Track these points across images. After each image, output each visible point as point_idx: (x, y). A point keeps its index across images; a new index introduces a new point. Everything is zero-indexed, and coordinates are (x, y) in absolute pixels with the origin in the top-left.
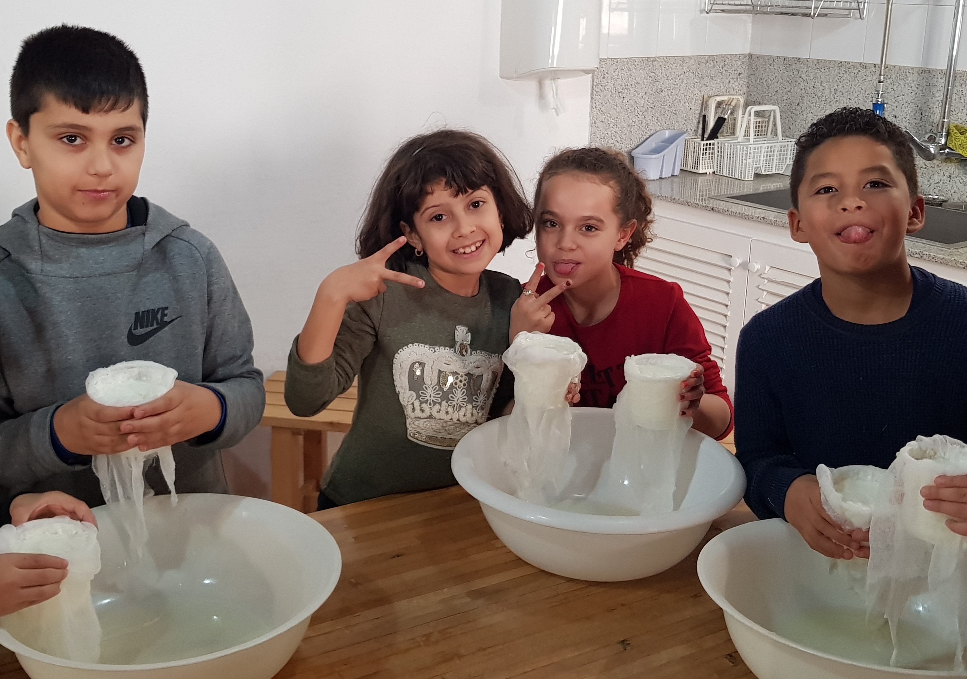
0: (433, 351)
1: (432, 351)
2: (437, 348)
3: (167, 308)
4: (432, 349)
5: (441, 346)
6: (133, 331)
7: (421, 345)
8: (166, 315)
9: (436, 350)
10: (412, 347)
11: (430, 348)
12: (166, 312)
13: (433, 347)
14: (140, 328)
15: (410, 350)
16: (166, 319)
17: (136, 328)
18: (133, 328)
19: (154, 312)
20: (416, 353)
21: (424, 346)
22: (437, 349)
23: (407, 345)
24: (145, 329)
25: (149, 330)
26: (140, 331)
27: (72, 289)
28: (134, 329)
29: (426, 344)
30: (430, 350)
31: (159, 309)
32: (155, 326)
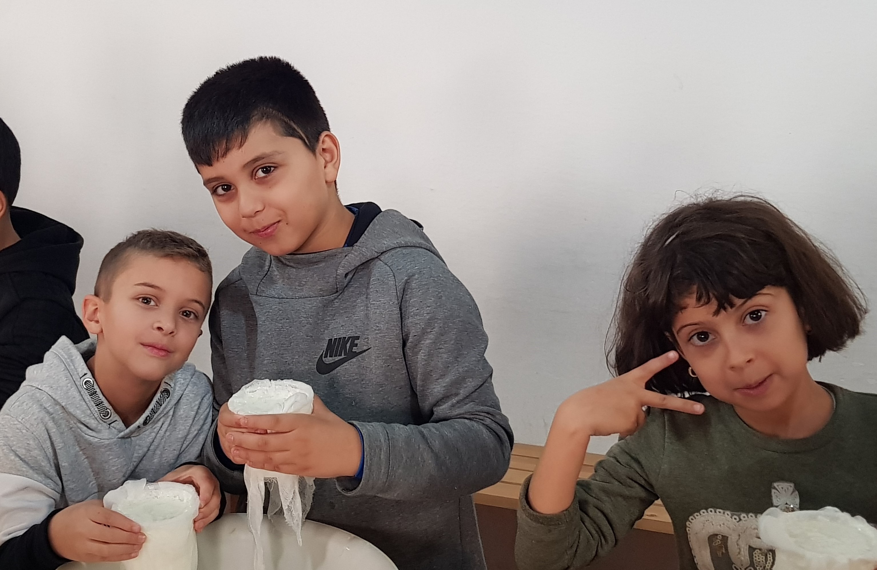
0: (738, 519)
1: (735, 519)
2: (743, 515)
3: (358, 338)
4: (735, 517)
5: (749, 512)
6: (323, 358)
7: (718, 510)
8: (356, 345)
9: (742, 518)
10: (706, 513)
11: (732, 515)
12: (356, 342)
13: (739, 513)
14: (330, 357)
15: (703, 518)
16: (355, 349)
17: (326, 356)
18: (323, 355)
19: (343, 341)
20: (712, 522)
21: (724, 513)
22: (744, 517)
23: (698, 511)
24: (333, 358)
25: (337, 360)
26: (329, 360)
27: (276, 309)
28: (324, 357)
29: (728, 509)
30: (733, 518)
31: (349, 338)
32: (343, 356)
